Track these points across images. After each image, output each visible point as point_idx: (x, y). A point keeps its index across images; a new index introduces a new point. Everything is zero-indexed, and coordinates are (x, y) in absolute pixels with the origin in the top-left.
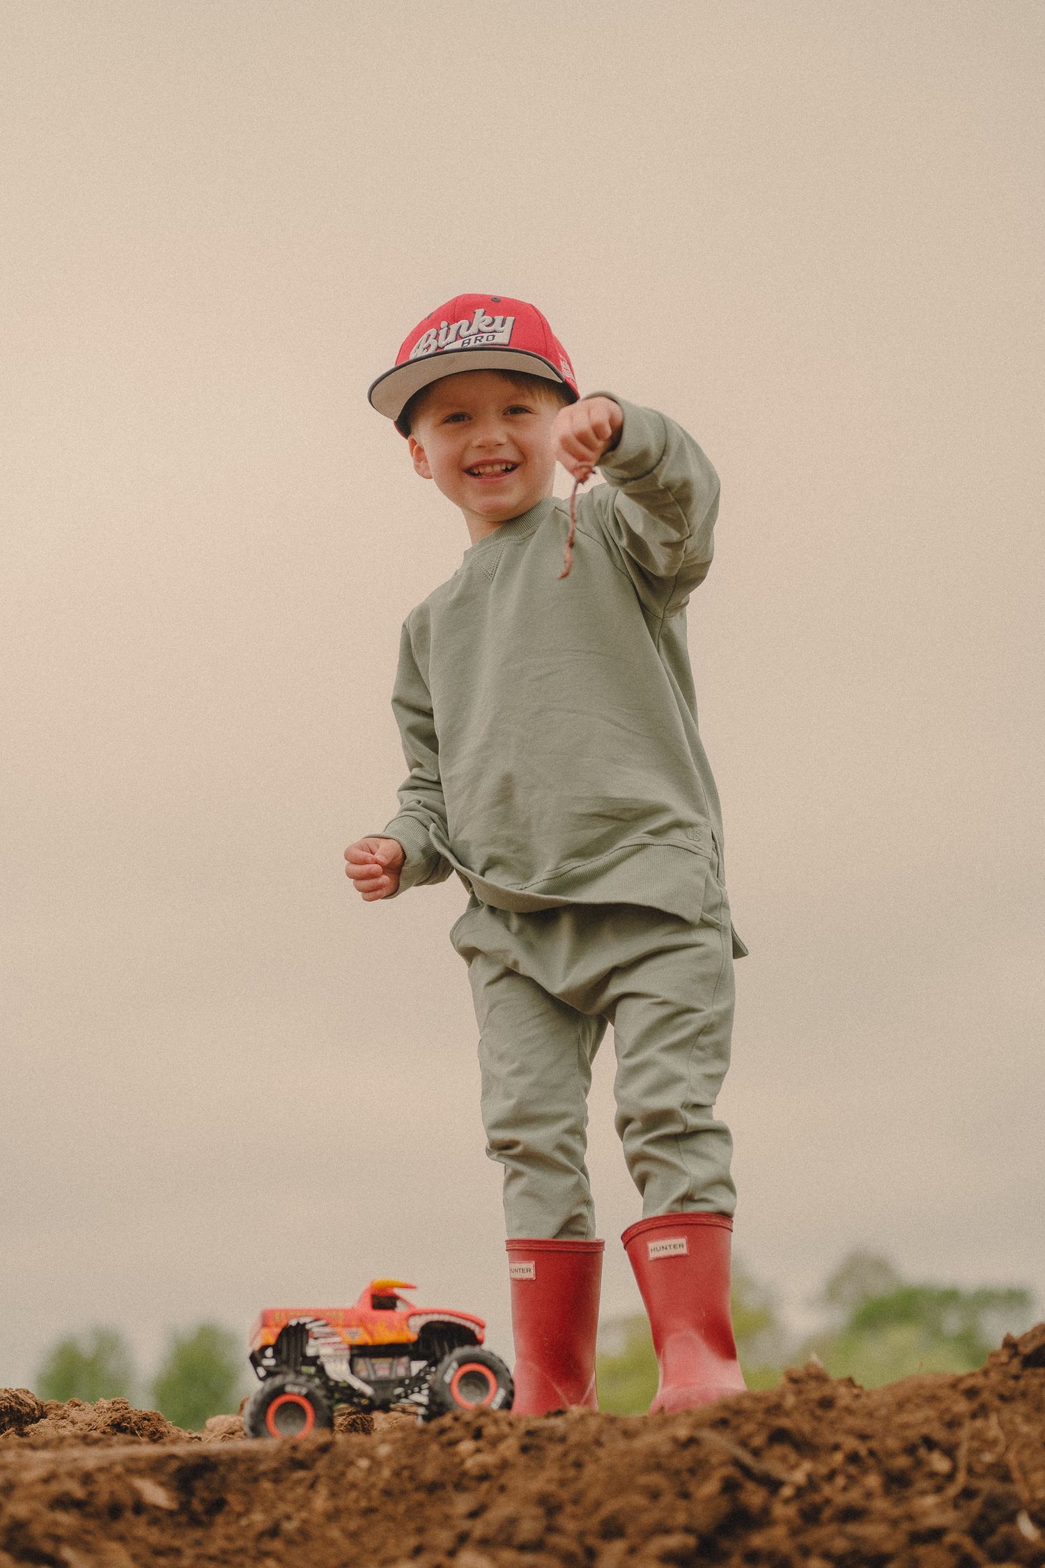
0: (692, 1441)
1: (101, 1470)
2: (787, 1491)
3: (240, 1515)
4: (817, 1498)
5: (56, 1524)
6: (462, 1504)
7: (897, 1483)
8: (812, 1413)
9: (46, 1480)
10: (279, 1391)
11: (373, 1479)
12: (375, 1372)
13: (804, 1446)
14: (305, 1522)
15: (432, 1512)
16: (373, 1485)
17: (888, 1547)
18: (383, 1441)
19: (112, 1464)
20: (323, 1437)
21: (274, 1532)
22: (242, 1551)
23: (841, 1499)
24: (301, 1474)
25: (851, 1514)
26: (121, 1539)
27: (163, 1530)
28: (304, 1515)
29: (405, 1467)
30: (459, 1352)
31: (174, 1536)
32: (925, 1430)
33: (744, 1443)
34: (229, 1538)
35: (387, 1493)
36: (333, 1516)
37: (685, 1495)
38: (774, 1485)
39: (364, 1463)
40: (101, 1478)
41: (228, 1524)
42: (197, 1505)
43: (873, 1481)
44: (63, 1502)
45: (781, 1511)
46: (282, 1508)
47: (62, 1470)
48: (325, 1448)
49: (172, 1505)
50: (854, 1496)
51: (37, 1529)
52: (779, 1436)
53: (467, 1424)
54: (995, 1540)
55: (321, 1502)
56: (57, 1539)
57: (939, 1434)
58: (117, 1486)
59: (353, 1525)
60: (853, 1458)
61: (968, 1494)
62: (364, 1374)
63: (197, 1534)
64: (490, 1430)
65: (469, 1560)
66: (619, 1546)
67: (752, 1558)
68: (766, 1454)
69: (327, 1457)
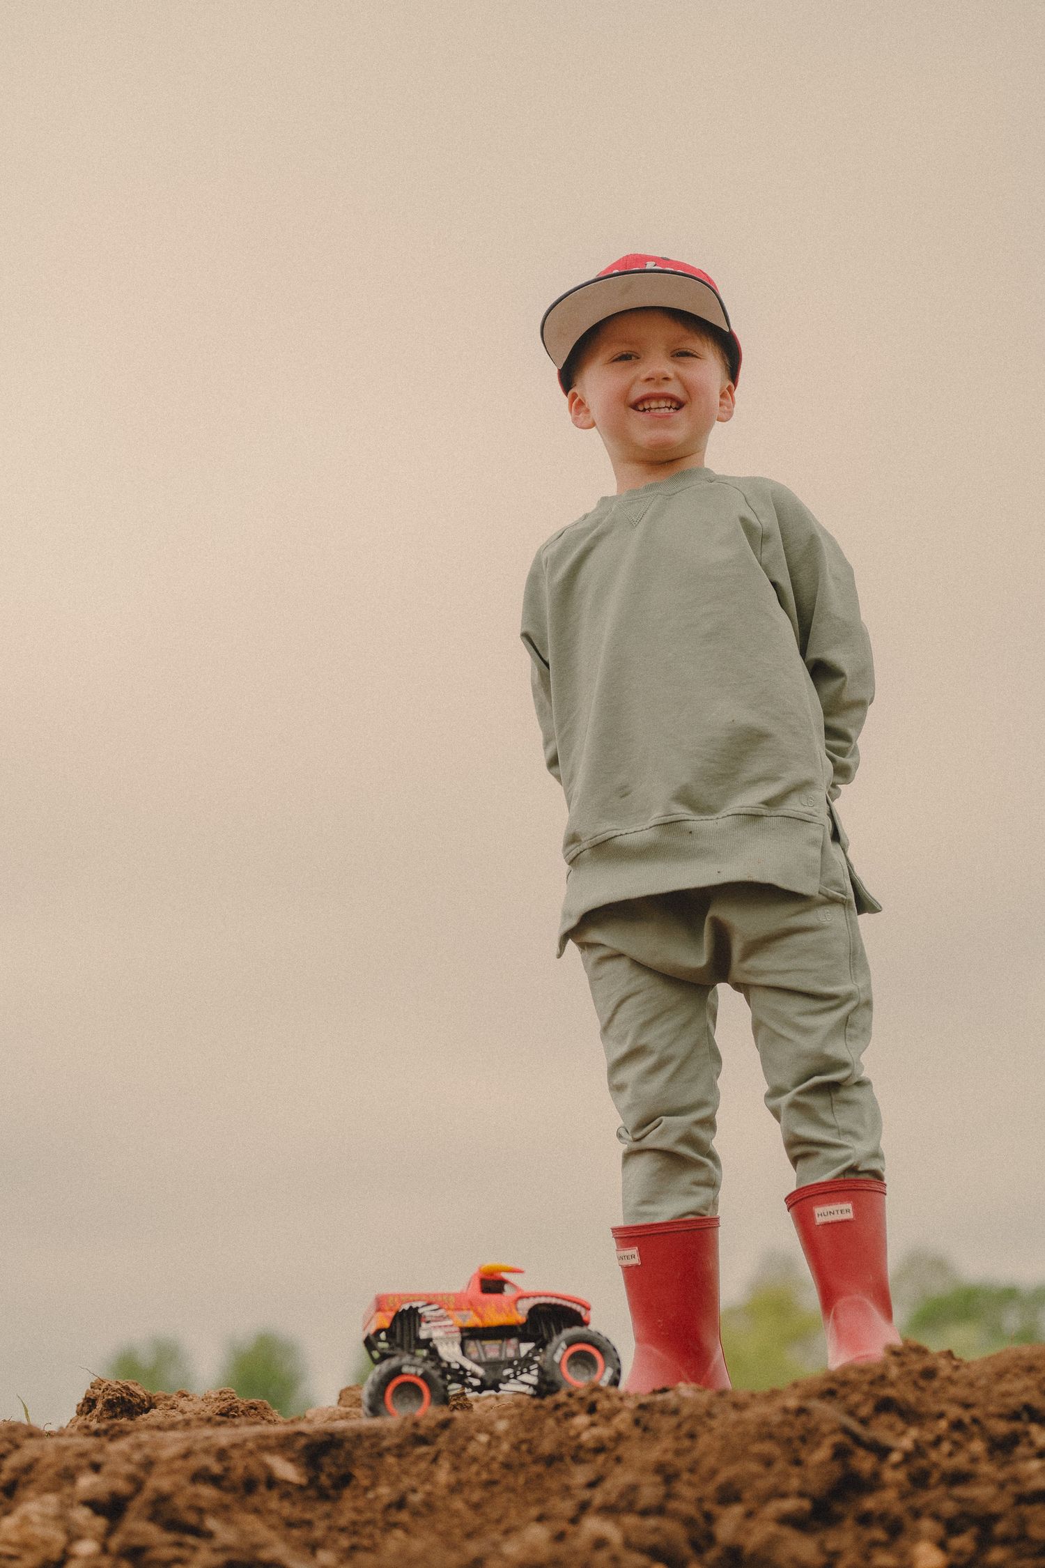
0: (801, 1411)
1: (234, 1446)
2: (895, 1457)
3: (366, 1489)
4: (923, 1463)
5: (197, 1496)
6: (580, 1475)
7: (1002, 1447)
8: (915, 1383)
9: (187, 1455)
10: (397, 1372)
11: (492, 1453)
12: (485, 1354)
13: (910, 1415)
14: (429, 1494)
15: (553, 1484)
16: (493, 1459)
17: (996, 1507)
18: (501, 1418)
19: (245, 1441)
20: (442, 1413)
21: (400, 1504)
22: (369, 1522)
23: (949, 1464)
24: (423, 1449)
25: (959, 1478)
26: (256, 1511)
27: (294, 1504)
28: (428, 1487)
29: (522, 1442)
30: (568, 1333)
31: (304, 1510)
32: (1025, 1398)
33: (851, 1413)
34: (357, 1510)
35: (507, 1466)
36: (455, 1488)
37: (798, 1462)
38: (883, 1452)
39: (483, 1438)
40: (235, 1454)
41: (355, 1497)
42: (324, 1480)
43: (978, 1447)
44: (201, 1476)
45: (889, 1475)
46: (406, 1482)
47: (197, 1447)
48: (445, 1424)
49: (303, 1480)
50: (960, 1461)
51: (180, 1502)
52: (885, 1405)
53: (582, 1399)
55: (443, 1475)
56: (200, 1511)
57: (1039, 1401)
58: (251, 1462)
59: (476, 1496)
60: (957, 1425)
62: (475, 1356)
63: (326, 1507)
64: (604, 1405)
65: (593, 1525)
66: (737, 1510)
67: (865, 1520)
68: (874, 1423)
69: (447, 1433)
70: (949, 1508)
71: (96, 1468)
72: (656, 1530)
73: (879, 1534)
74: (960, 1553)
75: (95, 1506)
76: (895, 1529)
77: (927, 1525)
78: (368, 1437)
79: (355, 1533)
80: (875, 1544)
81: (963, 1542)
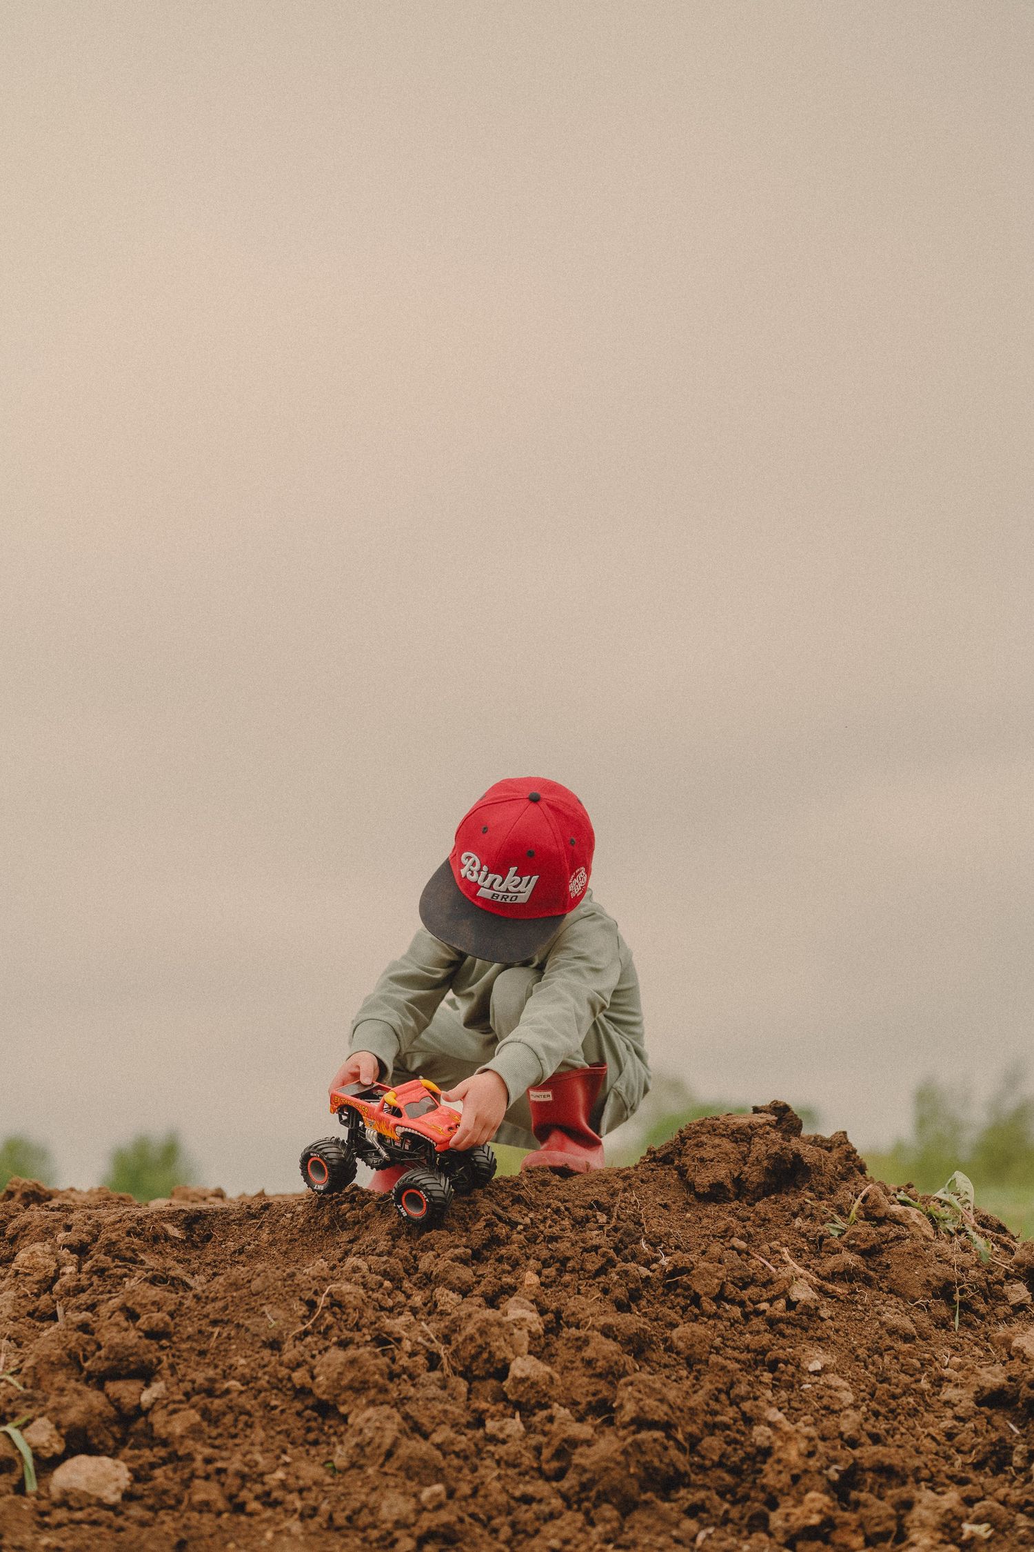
1: (147, 1217)
2: (520, 1227)
3: (221, 1243)
4: (536, 1230)
5: (131, 1242)
6: (345, 1236)
7: (580, 1223)
8: (536, 1188)
11: (294, 1224)
13: (531, 1206)
14: (257, 1246)
15: (329, 1241)
16: (295, 1227)
17: (568, 1254)
18: (299, 1204)
19: (152, 1214)
21: (241, 1251)
22: (222, 1261)
23: (547, 1231)
24: (254, 1221)
25: (553, 1239)
26: (162, 1252)
27: (179, 1250)
28: (256, 1242)
29: (312, 1218)
31: (185, 1253)
32: (599, 1197)
33: (498, 1205)
34: (216, 1254)
35: (302, 1231)
36: (272, 1244)
37: (467, 1230)
38: (513, 1225)
39: (289, 1215)
40: (147, 1221)
41: (215, 1247)
42: (195, 1237)
43: (566, 1223)
44: (130, 1232)
45: (515, 1236)
46: (244, 1239)
48: (267, 1207)
49: (184, 1238)
50: (556, 1230)
51: (122, 1245)
52: (517, 1200)
54: (626, 1252)
55: (265, 1236)
56: (134, 1251)
57: (605, 1199)
58: (156, 1226)
59: (284, 1247)
60: (557, 1211)
61: (616, 1229)
63: (198, 1252)
65: (352, 1261)
66: (431, 1253)
67: (500, 1260)
68: (510, 1209)
69: (268, 1212)
70: (545, 1254)
71: (68, 1228)
72: (385, 1263)
73: (507, 1267)
74: (547, 1277)
75: (71, 1247)
76: (515, 1264)
77: (532, 1262)
78: (222, 1214)
79: (216, 1266)
80: (504, 1272)
81: (551, 1272)
